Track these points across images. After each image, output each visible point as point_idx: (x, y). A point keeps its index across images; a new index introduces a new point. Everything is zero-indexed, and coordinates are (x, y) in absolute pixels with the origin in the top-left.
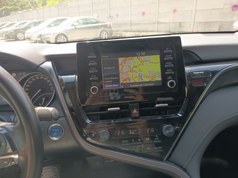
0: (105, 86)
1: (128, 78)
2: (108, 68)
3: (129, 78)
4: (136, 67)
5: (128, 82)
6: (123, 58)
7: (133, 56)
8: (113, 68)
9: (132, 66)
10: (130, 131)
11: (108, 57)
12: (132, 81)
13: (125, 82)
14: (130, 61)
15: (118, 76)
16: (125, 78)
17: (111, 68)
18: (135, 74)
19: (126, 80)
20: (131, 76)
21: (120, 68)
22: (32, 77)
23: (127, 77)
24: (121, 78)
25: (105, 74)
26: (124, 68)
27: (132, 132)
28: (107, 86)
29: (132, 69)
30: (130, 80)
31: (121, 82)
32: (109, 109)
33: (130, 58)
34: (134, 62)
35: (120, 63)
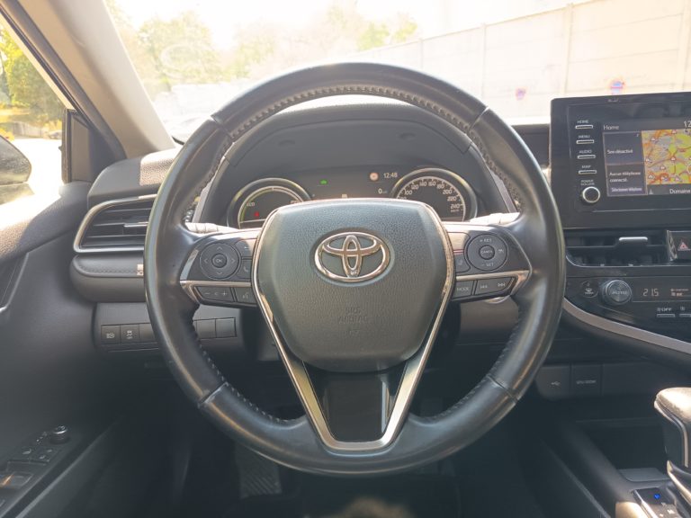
0: (610, 190)
1: (664, 175)
2: (618, 152)
3: (668, 175)
4: (683, 151)
5: (664, 183)
6: (653, 132)
7: (675, 128)
8: (628, 151)
9: (673, 149)
10: (672, 290)
11: (617, 128)
12: (672, 182)
13: (658, 183)
14: (668, 137)
15: (641, 168)
16: (658, 174)
17: (623, 152)
18: (680, 167)
19: (659, 178)
20: (672, 171)
21: (646, 152)
22: (412, 182)
23: (662, 172)
24: (647, 174)
25: (610, 165)
26: (655, 152)
27: (676, 292)
28: (614, 190)
29: (674, 156)
30: (669, 179)
31: (648, 182)
32: (621, 239)
33: (670, 131)
34: (680, 142)
35: (644, 142)
